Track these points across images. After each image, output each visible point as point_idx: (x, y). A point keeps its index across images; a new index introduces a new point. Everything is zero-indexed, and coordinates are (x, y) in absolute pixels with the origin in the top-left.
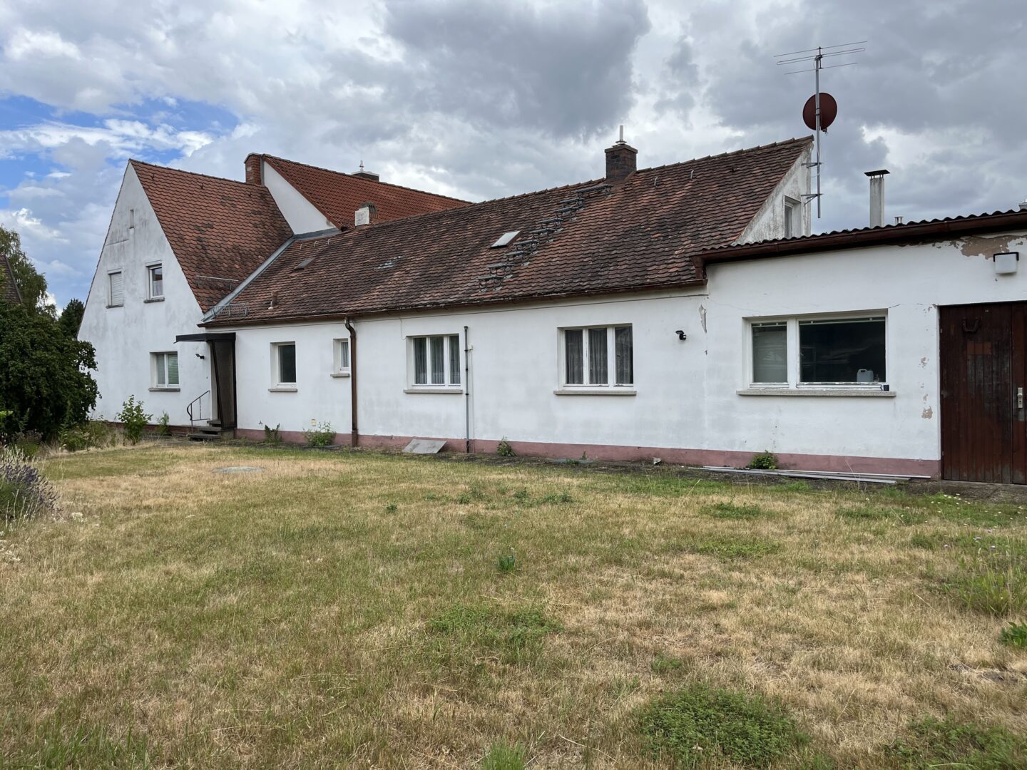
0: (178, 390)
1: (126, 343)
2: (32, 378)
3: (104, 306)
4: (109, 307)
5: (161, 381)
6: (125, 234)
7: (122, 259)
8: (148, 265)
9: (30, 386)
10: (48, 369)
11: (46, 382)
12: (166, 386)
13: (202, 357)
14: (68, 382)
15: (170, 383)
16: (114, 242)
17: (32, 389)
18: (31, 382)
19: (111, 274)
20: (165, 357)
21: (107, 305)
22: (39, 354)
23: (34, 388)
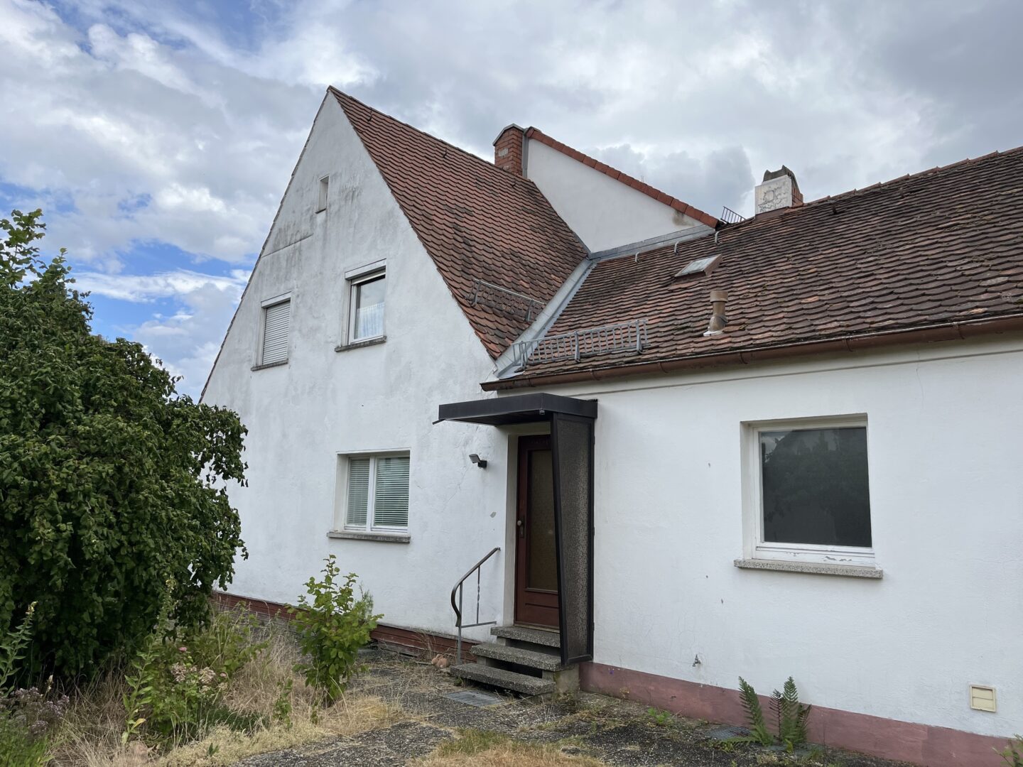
0: (403, 541)
1: (284, 436)
2: (64, 496)
3: (247, 368)
4: (258, 368)
5: (357, 514)
6: (305, 228)
7: (295, 275)
8: (350, 275)
9: (54, 522)
10: (119, 469)
11: (108, 509)
12: (368, 528)
13: (483, 464)
14: (173, 513)
15: (378, 522)
16: (281, 246)
17: (58, 530)
18: (59, 507)
19: (267, 308)
20: (372, 466)
21: (253, 363)
22: (100, 421)
23: (67, 528)
